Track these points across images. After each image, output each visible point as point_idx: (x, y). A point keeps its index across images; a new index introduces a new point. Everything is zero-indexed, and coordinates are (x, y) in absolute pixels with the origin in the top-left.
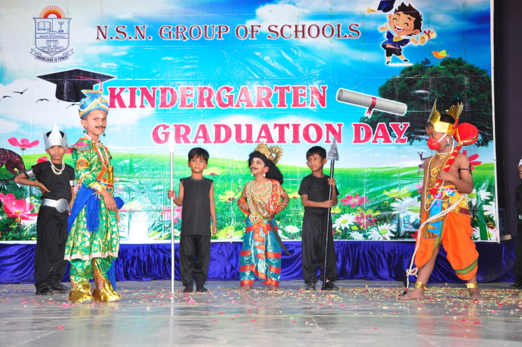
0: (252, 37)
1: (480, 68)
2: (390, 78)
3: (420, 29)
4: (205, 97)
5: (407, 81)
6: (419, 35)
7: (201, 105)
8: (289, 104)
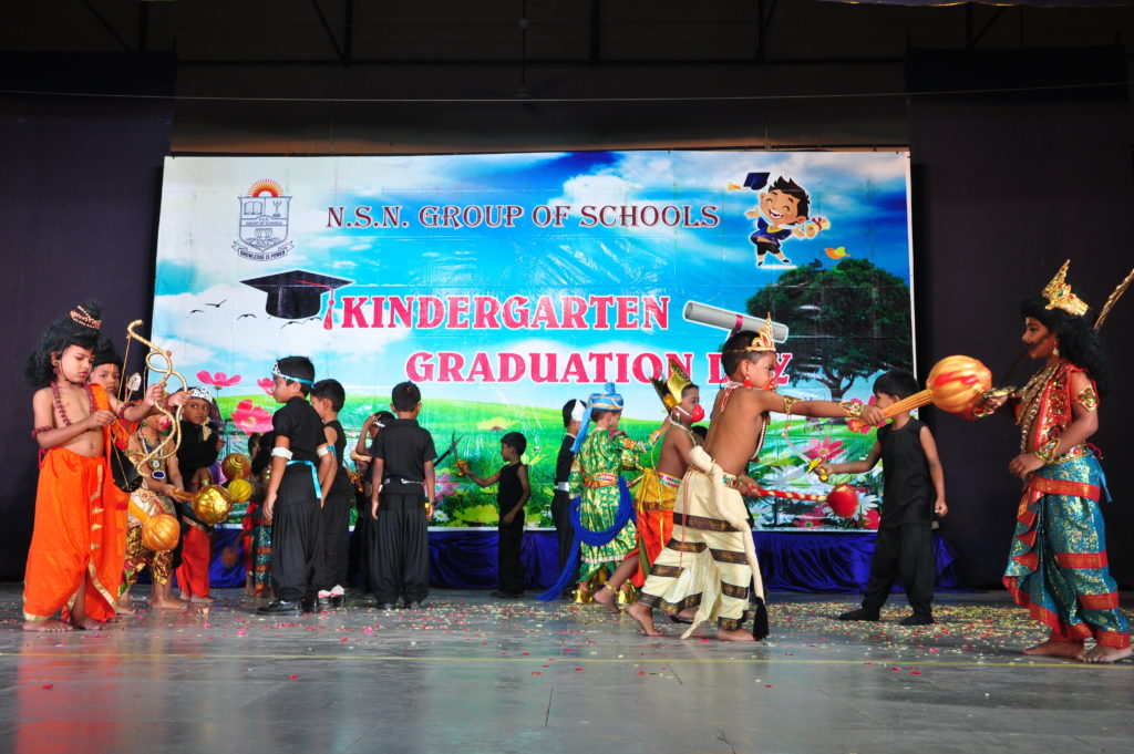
0: (558, 223)
1: (894, 275)
2: (763, 286)
3: (806, 215)
4: (486, 312)
5: (788, 292)
6: (806, 224)
7: (480, 324)
8: (612, 323)
